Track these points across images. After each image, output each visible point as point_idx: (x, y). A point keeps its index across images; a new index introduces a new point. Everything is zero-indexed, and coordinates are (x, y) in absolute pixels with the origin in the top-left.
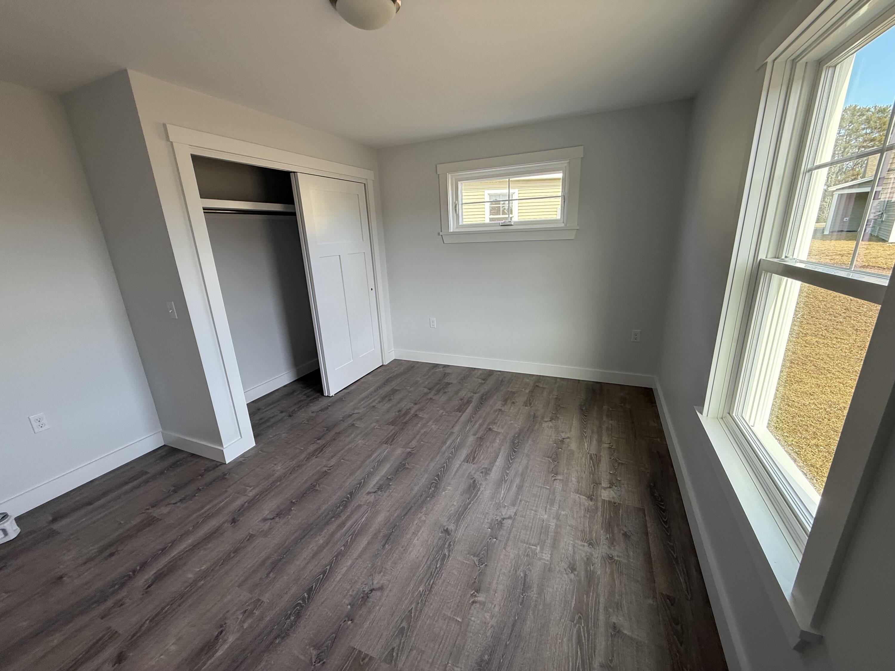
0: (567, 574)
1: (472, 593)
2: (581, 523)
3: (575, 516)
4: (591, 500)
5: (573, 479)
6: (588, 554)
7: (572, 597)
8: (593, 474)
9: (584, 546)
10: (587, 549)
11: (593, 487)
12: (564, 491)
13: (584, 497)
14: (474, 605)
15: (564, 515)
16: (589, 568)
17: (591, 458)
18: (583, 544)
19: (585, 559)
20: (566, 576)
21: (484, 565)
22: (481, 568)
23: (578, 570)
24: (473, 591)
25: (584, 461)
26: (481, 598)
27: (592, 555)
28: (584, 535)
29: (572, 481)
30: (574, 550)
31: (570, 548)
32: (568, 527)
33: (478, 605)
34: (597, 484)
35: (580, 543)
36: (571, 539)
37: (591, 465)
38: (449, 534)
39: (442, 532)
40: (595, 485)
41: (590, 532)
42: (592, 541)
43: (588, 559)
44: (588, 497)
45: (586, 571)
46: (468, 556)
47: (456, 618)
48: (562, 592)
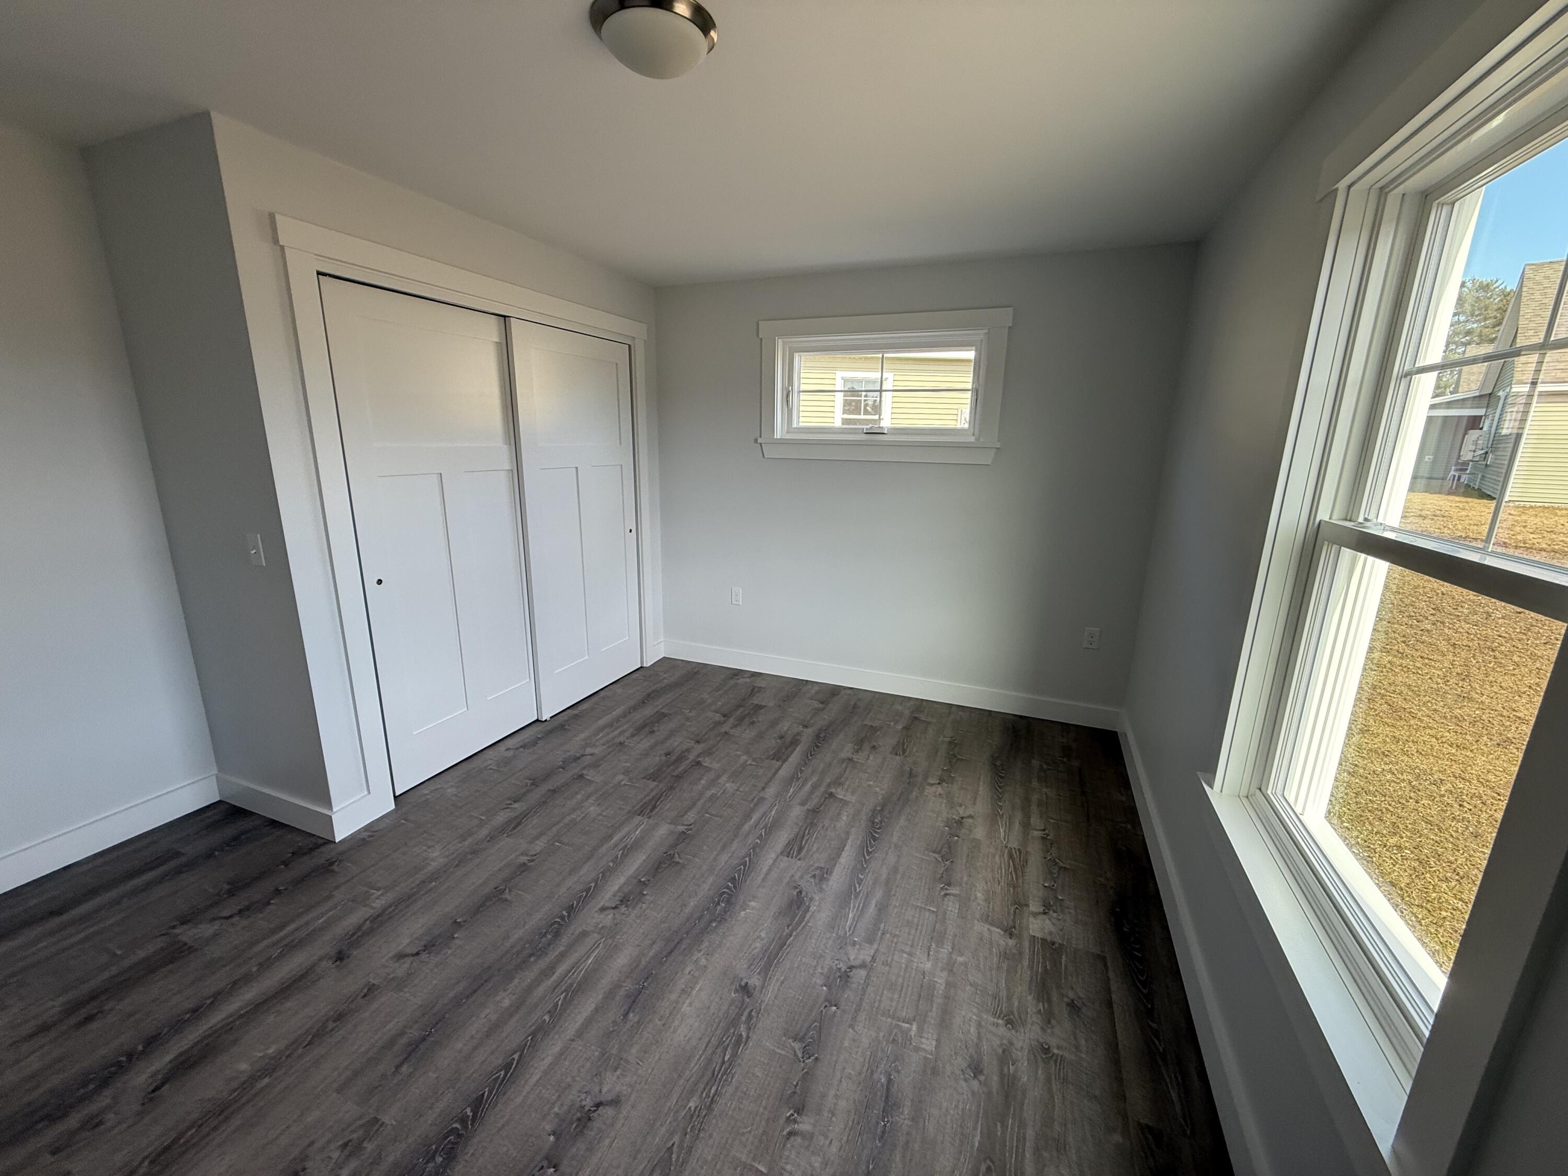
0: (966, 1080)
1: (788, 1115)
2: (992, 980)
3: (982, 966)
4: (1011, 935)
5: (979, 895)
6: (1005, 1042)
7: (975, 1128)
8: (1014, 888)
9: (997, 1025)
10: (1002, 1030)
11: (1015, 912)
12: (963, 918)
13: (998, 930)
14: (792, 1139)
15: (961, 964)
16: (1006, 1070)
17: (1011, 856)
18: (996, 1020)
19: (1000, 1051)
20: (964, 1084)
21: (812, 1058)
22: (807, 1064)
23: (985, 1072)
24: (792, 1112)
25: (999, 862)
26: (805, 1125)
27: (1011, 1044)
28: (998, 1005)
29: (976, 898)
30: (979, 1033)
31: (972, 1030)
32: (968, 988)
33: (799, 1139)
34: (1021, 905)
35: (991, 1019)
36: (975, 1010)
37: (1011, 869)
38: (750, 995)
39: (736, 991)
40: (1017, 908)
41: (1009, 998)
42: (1012, 1017)
43: (1004, 1051)
44: (1005, 931)
45: (1002, 1076)
46: (784, 1038)
47: (756, 1165)
48: (956, 1116)
